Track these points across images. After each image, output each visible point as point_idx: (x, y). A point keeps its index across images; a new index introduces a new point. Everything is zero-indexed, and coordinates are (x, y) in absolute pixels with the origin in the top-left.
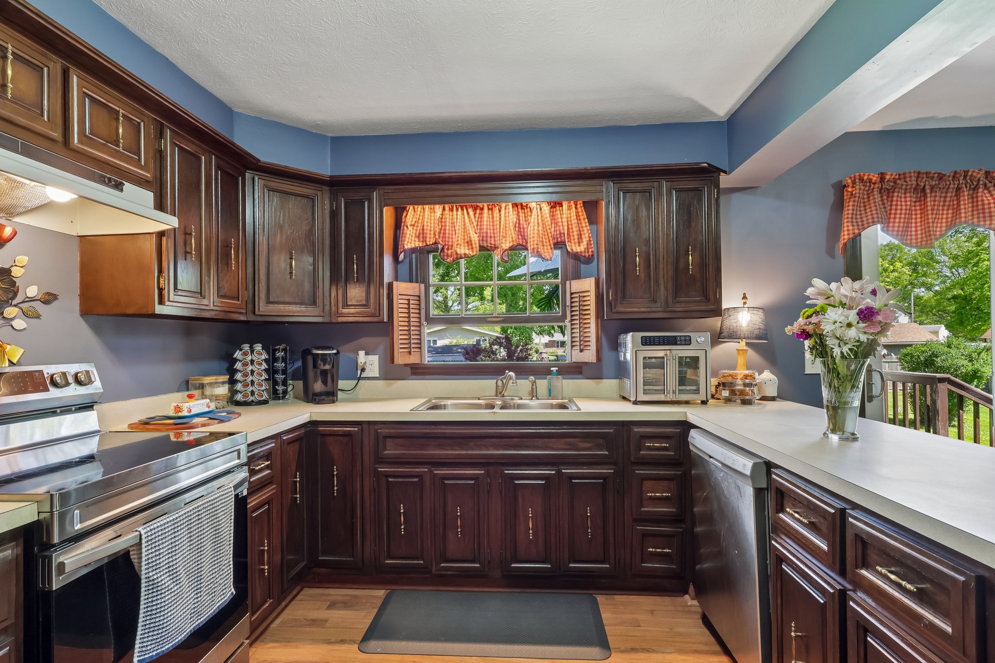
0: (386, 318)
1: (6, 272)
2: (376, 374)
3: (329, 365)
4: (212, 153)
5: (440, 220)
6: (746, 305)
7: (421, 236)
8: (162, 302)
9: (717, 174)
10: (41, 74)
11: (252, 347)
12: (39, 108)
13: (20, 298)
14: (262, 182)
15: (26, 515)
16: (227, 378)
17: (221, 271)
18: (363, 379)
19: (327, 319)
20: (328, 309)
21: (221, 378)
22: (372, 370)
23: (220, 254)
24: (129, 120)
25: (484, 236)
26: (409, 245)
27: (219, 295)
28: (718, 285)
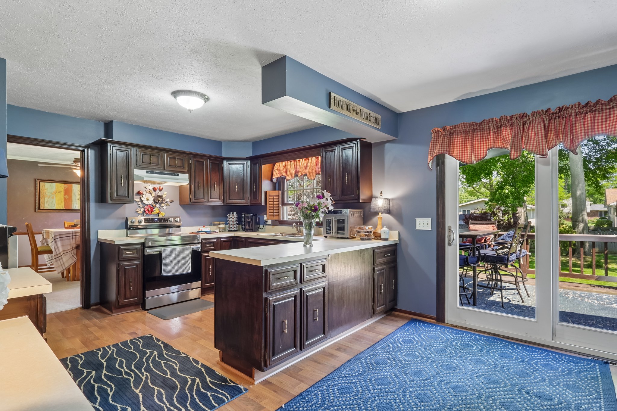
0: (263, 203)
1: (162, 196)
4: (208, 159)
5: (285, 167)
6: (381, 197)
7: (279, 173)
8: (190, 201)
9: (359, 140)
10: (158, 157)
11: (233, 213)
12: (158, 164)
13: (165, 202)
14: (227, 163)
15: (142, 241)
16: (224, 223)
17: (212, 192)
18: (266, 225)
19: (249, 204)
20: (249, 201)
21: (221, 223)
22: (269, 222)
23: (212, 186)
24: (180, 159)
25: (297, 172)
26: (275, 177)
27: (211, 198)
28: (359, 188)
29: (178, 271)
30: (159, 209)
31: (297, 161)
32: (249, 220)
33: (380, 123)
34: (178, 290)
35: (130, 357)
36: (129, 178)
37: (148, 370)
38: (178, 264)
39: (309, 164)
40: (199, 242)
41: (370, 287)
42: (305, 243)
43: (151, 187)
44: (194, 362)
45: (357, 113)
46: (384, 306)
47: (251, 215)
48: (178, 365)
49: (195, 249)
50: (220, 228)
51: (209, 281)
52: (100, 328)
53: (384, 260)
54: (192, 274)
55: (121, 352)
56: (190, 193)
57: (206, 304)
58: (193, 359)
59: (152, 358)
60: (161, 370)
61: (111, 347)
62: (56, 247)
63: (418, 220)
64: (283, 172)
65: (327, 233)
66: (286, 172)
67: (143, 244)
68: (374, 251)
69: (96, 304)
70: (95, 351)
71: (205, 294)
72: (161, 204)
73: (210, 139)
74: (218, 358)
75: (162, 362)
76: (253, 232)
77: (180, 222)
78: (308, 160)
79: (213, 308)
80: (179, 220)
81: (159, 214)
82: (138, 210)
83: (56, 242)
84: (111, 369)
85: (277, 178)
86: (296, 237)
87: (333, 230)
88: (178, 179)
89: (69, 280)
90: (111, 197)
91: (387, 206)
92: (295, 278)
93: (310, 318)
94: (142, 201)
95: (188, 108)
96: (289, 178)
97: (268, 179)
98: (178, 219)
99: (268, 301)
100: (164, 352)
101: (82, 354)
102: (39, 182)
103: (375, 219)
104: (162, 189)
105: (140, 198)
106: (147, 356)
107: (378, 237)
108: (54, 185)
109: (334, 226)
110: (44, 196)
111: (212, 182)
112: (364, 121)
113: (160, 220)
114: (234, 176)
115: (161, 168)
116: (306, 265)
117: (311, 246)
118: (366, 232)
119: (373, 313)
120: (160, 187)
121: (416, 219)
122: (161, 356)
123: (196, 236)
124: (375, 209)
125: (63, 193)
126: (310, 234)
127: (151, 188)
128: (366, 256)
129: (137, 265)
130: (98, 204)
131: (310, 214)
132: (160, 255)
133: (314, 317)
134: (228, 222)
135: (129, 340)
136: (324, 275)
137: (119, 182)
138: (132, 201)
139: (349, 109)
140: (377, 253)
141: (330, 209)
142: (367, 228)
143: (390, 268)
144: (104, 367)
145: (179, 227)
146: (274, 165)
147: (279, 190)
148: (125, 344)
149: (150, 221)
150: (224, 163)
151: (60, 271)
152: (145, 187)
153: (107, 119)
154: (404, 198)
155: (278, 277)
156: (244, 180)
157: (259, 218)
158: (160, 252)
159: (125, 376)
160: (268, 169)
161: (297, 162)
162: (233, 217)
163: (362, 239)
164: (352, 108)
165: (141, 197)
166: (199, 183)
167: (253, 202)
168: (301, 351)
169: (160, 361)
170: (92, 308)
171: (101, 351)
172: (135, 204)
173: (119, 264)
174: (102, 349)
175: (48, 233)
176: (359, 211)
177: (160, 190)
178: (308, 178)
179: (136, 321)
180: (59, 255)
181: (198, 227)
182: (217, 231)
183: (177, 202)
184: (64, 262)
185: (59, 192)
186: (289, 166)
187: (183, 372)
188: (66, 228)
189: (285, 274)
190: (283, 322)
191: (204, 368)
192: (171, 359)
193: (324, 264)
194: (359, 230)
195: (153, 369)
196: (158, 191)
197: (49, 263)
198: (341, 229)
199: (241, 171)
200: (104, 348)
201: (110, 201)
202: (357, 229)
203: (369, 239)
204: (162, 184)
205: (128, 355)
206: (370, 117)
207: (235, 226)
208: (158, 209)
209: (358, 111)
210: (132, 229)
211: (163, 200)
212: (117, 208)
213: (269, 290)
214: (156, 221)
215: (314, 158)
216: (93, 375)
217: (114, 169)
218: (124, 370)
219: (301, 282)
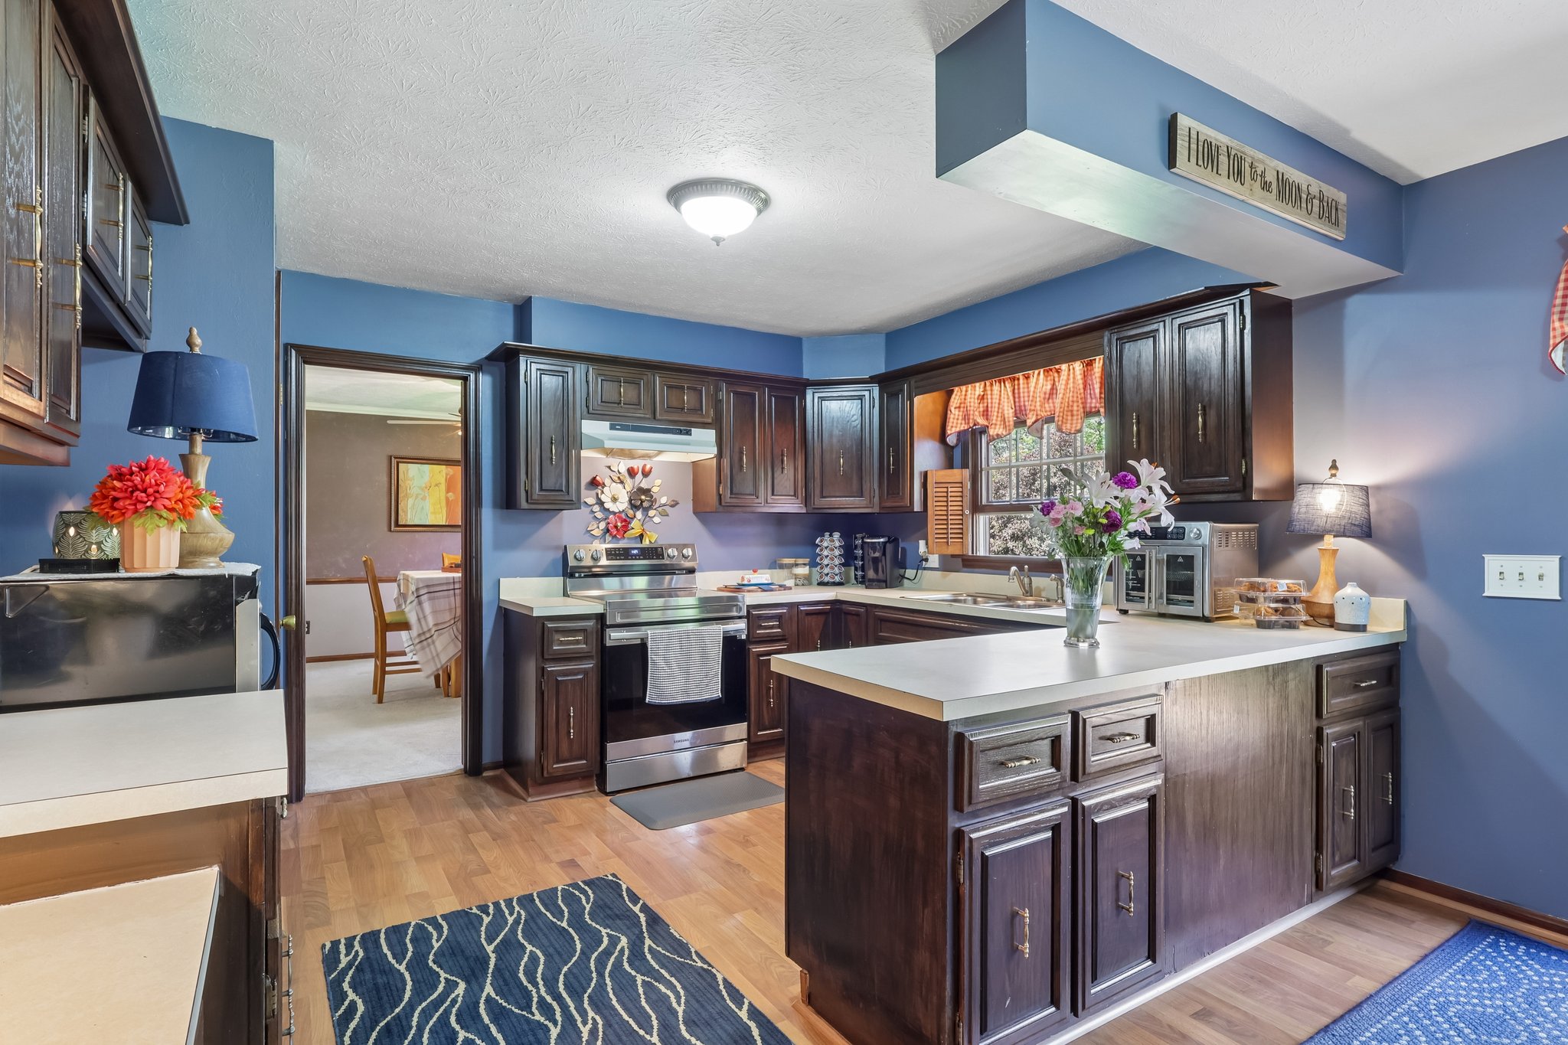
0: (917, 507)
1: (649, 490)
2: (936, 565)
3: (879, 552)
4: (766, 386)
5: (982, 398)
6: (1333, 480)
7: (966, 417)
8: (720, 503)
9: (1247, 292)
10: (639, 384)
11: (831, 535)
12: (639, 404)
13: (657, 505)
14: (817, 395)
15: (598, 608)
16: (807, 561)
17: (775, 475)
18: (925, 569)
19: (876, 510)
20: (876, 500)
21: (800, 561)
22: (934, 561)
23: (775, 462)
24: (695, 389)
25: (1021, 411)
26: (954, 430)
27: (773, 494)
28: (1246, 453)
29: (686, 692)
30: (642, 525)
31: (1021, 378)
32: (877, 554)
33: (1343, 221)
34: (691, 743)
35: (557, 946)
36: (570, 441)
37: (600, 1003)
38: (688, 673)
39: (1060, 387)
40: (741, 614)
41: (1308, 795)
42: (1070, 636)
43: (622, 466)
44: (729, 995)
45: (1266, 186)
46: (1355, 863)
47: (882, 540)
48: (683, 1000)
49: (732, 634)
50: (796, 577)
51: (767, 723)
52: (496, 837)
53: (1354, 700)
54: (724, 702)
55: (536, 923)
56: (719, 482)
57: (759, 791)
58: (725, 980)
59: (612, 959)
60: (635, 1011)
61: (514, 903)
62: (421, 616)
63: (1493, 563)
64: (977, 413)
65: (1127, 600)
66: (986, 413)
67: (601, 618)
68: (1319, 669)
69: (495, 766)
70: (475, 910)
71: (756, 759)
72: (646, 510)
73: (771, 331)
74: (796, 989)
75: (639, 979)
76: (887, 588)
77: (694, 558)
78: (1056, 375)
79: (781, 806)
80: (690, 553)
81: (641, 536)
82: (593, 526)
83: (420, 603)
84: (506, 983)
85: (959, 433)
86: (1019, 607)
87: (1150, 591)
88: (688, 444)
89: (447, 695)
90: (527, 492)
91: (1358, 509)
92: (1056, 762)
93: (1106, 905)
94: (601, 503)
95: (712, 233)
96: (999, 430)
97: (931, 436)
98: (688, 552)
99: (967, 845)
100: (648, 942)
101: (444, 917)
102: (398, 463)
103: (1306, 556)
104: (650, 471)
105: (597, 494)
106: (600, 949)
107: (1321, 617)
108: (426, 468)
109: (1156, 577)
110: (406, 494)
111: (777, 451)
112: (1289, 213)
113: (647, 553)
114: (836, 432)
115: (648, 416)
116: (1093, 718)
117: (1094, 645)
118: (1277, 601)
119: (1318, 885)
120: (645, 466)
121: (1487, 557)
122: (636, 955)
123: (735, 599)
124: (1311, 522)
125: (443, 487)
126: (1091, 608)
127: (623, 469)
128: (1292, 685)
129: (585, 672)
130: (499, 511)
131: (1091, 541)
132: (641, 649)
133: (1117, 900)
134: (818, 560)
135: (560, 888)
136: (1154, 751)
137: (546, 455)
138: (575, 504)
139: (1240, 173)
140: (1334, 678)
141: (1164, 523)
142: (1282, 585)
143: (1376, 730)
144: (490, 971)
145: (691, 571)
146: (950, 393)
147: (964, 466)
148: (549, 896)
149: (620, 555)
150: (809, 397)
151: (429, 672)
152: (609, 467)
153: (518, 293)
154: (1425, 485)
155: (1000, 758)
156: (861, 440)
157: (904, 550)
158: (642, 639)
159: (538, 1017)
160: (930, 407)
161: (1021, 381)
162: (831, 545)
163: (1262, 625)
164: (1248, 169)
165: (599, 492)
166: (741, 453)
167: (888, 504)
168: (1076, 1015)
169: (633, 973)
170: (485, 774)
171: (488, 914)
172: (584, 510)
173: (543, 668)
174: (491, 910)
175: (406, 579)
176: (1243, 530)
177: (646, 474)
178: (1060, 430)
179: (581, 825)
180: (428, 635)
181: (740, 573)
182: (790, 583)
183: (687, 505)
184: (439, 651)
185: (437, 485)
186: (996, 397)
187: (694, 1028)
188: (444, 570)
189: (1021, 750)
190: (1014, 915)
191: (759, 1026)
192: (663, 971)
193: (1153, 716)
194: (1252, 594)
195: (614, 1002)
196: (639, 476)
197: (411, 651)
198: (1181, 585)
199: (855, 417)
200: (497, 905)
201: (524, 505)
202: (1243, 590)
203: (1291, 626)
204: (649, 457)
205: (552, 938)
206: (1310, 199)
207: (837, 570)
208: (640, 524)
209: (1268, 179)
210: (577, 575)
211: (652, 501)
212: (544, 523)
213: (970, 803)
214: (635, 555)
215: (1078, 366)
216: (458, 996)
217: (534, 420)
218: (538, 992)
219: (1074, 777)
